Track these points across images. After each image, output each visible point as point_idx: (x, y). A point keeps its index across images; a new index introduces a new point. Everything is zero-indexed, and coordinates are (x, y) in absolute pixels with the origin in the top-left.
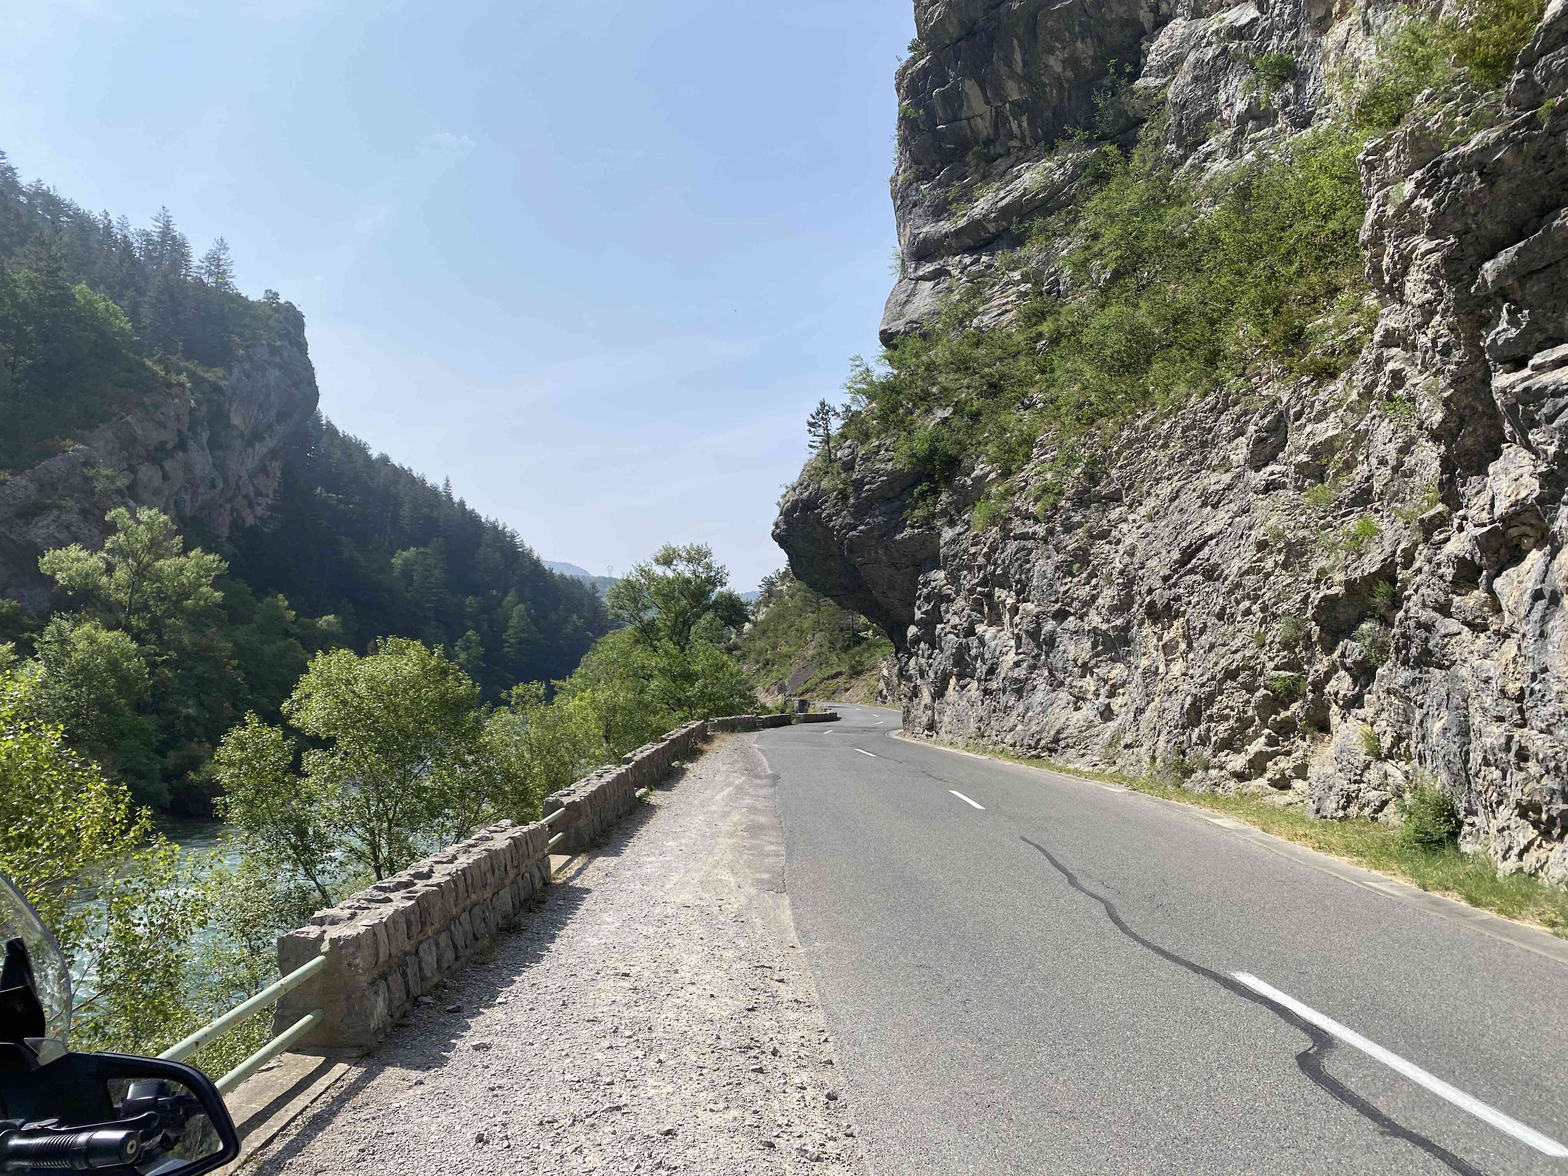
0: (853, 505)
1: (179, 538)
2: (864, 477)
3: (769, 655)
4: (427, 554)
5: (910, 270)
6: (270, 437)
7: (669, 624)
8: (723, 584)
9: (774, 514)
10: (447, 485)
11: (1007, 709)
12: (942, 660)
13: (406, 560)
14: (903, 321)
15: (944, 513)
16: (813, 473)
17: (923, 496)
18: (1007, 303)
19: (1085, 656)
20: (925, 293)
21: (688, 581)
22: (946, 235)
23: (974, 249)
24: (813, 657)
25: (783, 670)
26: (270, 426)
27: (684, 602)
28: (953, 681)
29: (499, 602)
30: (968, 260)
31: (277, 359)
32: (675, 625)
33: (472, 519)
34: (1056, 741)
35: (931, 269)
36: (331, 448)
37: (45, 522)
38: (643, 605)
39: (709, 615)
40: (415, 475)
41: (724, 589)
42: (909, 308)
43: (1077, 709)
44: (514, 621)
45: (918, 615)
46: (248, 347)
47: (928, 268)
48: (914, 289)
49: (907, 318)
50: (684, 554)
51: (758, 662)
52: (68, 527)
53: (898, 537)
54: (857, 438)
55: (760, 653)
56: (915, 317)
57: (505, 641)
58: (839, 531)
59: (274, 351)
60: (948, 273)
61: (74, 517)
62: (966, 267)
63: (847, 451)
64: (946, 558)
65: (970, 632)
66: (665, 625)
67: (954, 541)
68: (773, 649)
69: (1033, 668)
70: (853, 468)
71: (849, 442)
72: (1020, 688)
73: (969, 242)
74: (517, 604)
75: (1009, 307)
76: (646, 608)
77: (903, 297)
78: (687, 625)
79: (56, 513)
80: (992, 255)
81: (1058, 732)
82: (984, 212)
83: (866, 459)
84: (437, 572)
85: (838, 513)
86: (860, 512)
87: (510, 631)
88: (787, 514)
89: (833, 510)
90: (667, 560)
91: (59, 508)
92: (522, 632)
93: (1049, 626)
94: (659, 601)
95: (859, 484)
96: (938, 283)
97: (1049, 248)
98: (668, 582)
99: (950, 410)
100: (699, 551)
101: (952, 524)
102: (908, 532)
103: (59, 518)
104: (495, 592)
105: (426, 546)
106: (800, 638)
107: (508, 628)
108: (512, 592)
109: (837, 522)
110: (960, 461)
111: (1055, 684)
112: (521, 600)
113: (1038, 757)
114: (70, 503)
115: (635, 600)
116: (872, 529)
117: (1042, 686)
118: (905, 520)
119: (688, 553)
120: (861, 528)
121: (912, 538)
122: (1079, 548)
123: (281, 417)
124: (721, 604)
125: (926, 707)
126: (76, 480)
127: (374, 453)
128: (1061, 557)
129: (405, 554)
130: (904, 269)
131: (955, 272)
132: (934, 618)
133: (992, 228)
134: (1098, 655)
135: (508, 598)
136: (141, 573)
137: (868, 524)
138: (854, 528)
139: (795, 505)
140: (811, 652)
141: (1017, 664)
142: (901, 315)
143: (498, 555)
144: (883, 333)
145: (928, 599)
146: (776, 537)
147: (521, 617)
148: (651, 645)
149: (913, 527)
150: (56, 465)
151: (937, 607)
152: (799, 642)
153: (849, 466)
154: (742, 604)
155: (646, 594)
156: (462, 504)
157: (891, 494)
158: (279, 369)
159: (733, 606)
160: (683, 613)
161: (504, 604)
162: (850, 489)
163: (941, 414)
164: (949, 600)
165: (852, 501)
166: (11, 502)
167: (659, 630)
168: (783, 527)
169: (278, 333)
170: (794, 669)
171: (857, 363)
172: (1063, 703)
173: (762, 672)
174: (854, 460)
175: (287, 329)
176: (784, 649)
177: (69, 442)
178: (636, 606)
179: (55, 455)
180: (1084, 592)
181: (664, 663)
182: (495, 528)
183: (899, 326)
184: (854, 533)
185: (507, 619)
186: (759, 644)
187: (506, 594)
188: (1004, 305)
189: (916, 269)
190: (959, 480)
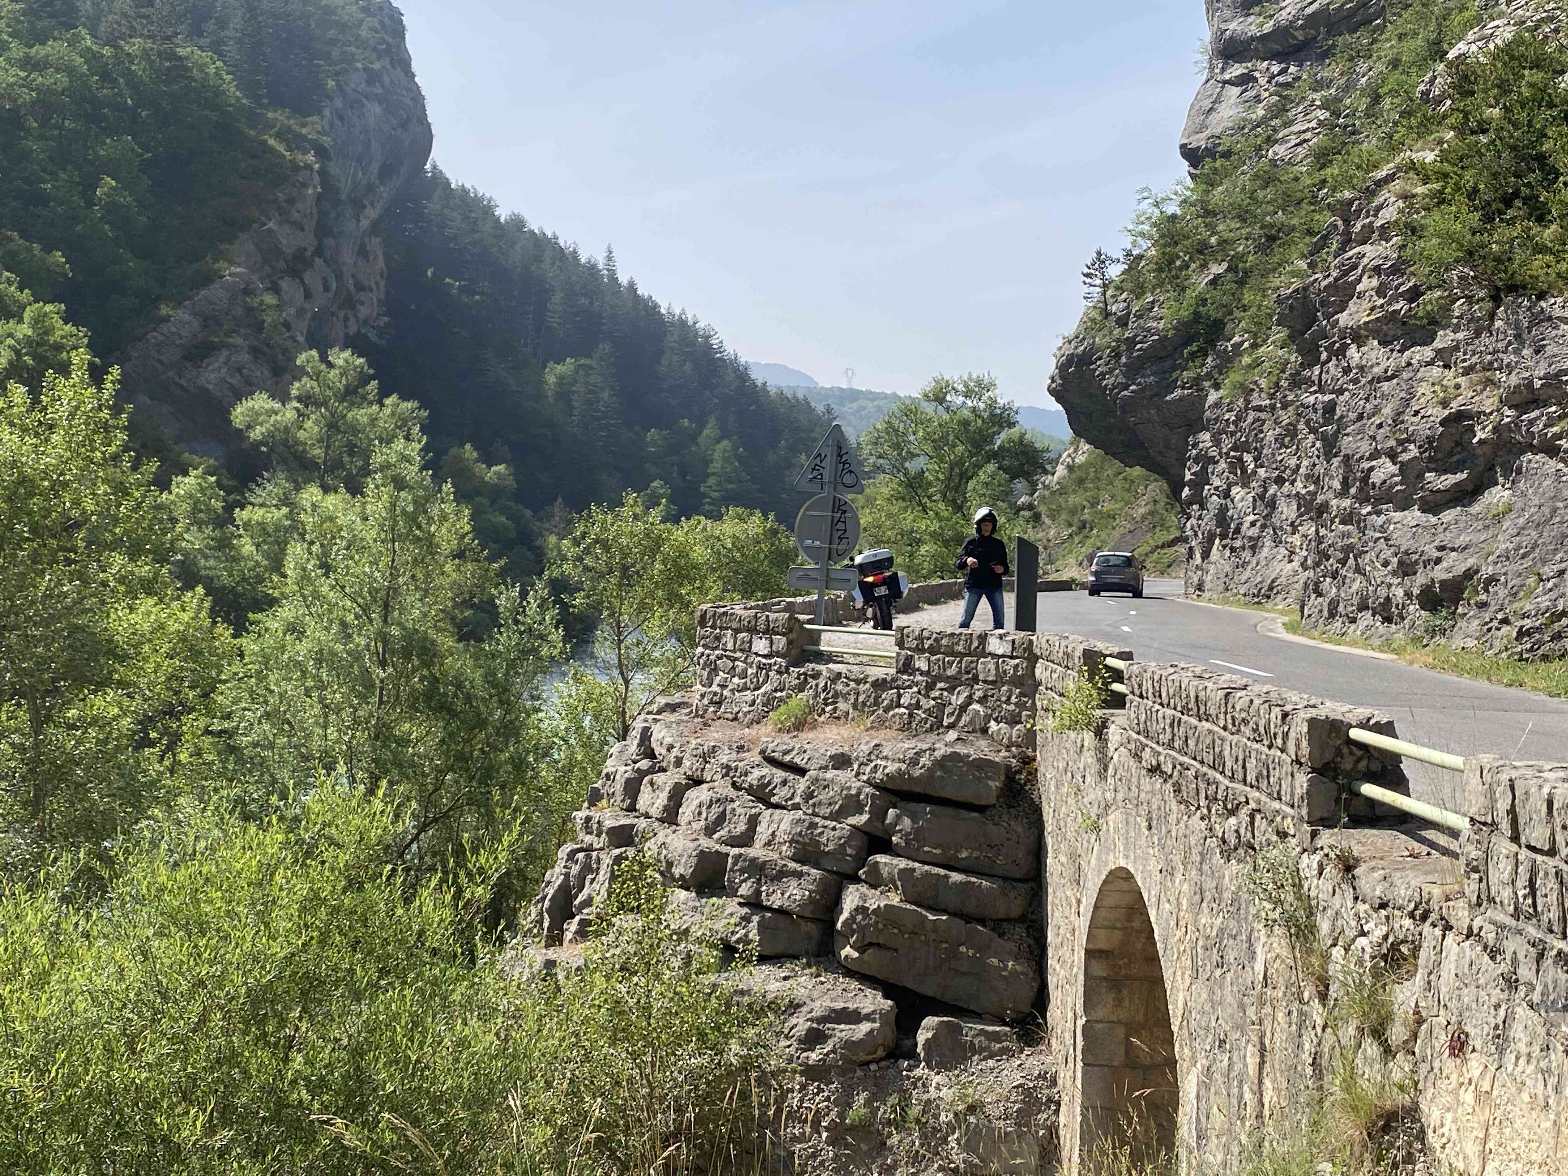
0: (1125, 365)
1: (374, 383)
2: (1136, 336)
3: (1087, 515)
4: (591, 368)
5: (1217, 71)
6: (372, 205)
7: (941, 477)
8: (1011, 425)
9: (1051, 367)
10: (609, 258)
11: (1245, 564)
12: (1208, 522)
13: (561, 378)
14: (1203, 135)
15: (1209, 376)
16: (1091, 326)
17: (1193, 356)
18: (1307, 130)
19: (1293, 515)
20: (1231, 101)
21: (965, 423)
22: (1252, 39)
23: (1282, 56)
24: (1144, 518)
25: (1103, 535)
26: (370, 188)
27: (961, 448)
28: (1217, 541)
29: (694, 437)
30: (1275, 69)
31: (378, 90)
32: (949, 479)
33: (650, 309)
34: (1271, 588)
35: (1238, 72)
36: (447, 211)
37: (216, 365)
38: (908, 452)
39: (991, 467)
40: (562, 244)
41: (1014, 432)
42: (1213, 118)
43: (1291, 561)
44: (716, 466)
45: (1188, 476)
46: (337, 74)
47: (1237, 70)
48: (1219, 94)
49: (1208, 132)
50: (960, 387)
51: (1070, 525)
52: (239, 370)
53: (1168, 398)
54: (1132, 292)
55: (1073, 512)
56: (1218, 131)
57: (705, 496)
58: (1111, 390)
59: (372, 77)
60: (1256, 80)
61: (244, 357)
62: (1273, 77)
63: (1122, 305)
64: (1208, 420)
65: (1227, 495)
66: (938, 479)
67: (1217, 405)
68: (1093, 505)
69: (1264, 527)
70: (1126, 324)
71: (1124, 296)
72: (1254, 546)
73: (1277, 47)
74: (718, 441)
75: (1308, 135)
76: (912, 455)
77: (1207, 104)
78: (965, 477)
79: (225, 353)
80: (1300, 65)
81: (1273, 581)
82: (1290, 17)
83: (1139, 317)
84: (606, 395)
85: (1111, 371)
86: (1133, 371)
87: (712, 481)
88: (1062, 368)
89: (1105, 369)
90: (939, 397)
91: (228, 346)
92: (729, 481)
93: (1273, 489)
94: (928, 448)
95: (1131, 342)
96: (1245, 91)
97: (1351, 71)
98: (940, 425)
99: (1225, 265)
100: (979, 383)
101: (1217, 386)
102: (1178, 393)
103: (229, 359)
104: (686, 422)
105: (588, 356)
106: (1129, 490)
107: (708, 476)
108: (712, 422)
109: (1109, 381)
110: (1225, 325)
111: (1277, 542)
112: (725, 434)
113: (1259, 603)
114: (238, 340)
115: (897, 447)
116: (1143, 390)
117: (1268, 543)
118: (1177, 380)
119: (966, 386)
120: (1133, 388)
121: (1182, 399)
122: (1290, 424)
123: (386, 172)
124: (1008, 450)
125: (1197, 567)
126: (238, 311)
127: (503, 213)
128: (1278, 430)
129: (559, 367)
130: (1211, 68)
131: (1263, 81)
132: (1202, 479)
133: (1300, 35)
134: (1301, 515)
135: (706, 432)
136: (333, 425)
137: (1139, 384)
138: (1126, 388)
139: (1070, 360)
140: (1142, 511)
141: (1253, 524)
142: (1203, 127)
143: (688, 367)
144: (1183, 147)
145: (1197, 460)
146: (1051, 392)
147: (726, 460)
148: (920, 504)
149: (1183, 388)
150: (215, 293)
151: (1204, 469)
152: (1127, 496)
153: (1123, 322)
154: (1036, 451)
155: (912, 438)
156: (632, 287)
157: (1163, 354)
158: (380, 103)
159: (1025, 453)
160: (960, 462)
161: (701, 440)
162: (1123, 347)
163: (1216, 269)
164: (1213, 461)
165: (1124, 360)
166: (178, 342)
167: (930, 484)
168: (1059, 381)
169: (375, 49)
170: (1117, 534)
171: (1145, 194)
172: (1280, 557)
173: (1077, 539)
174: (1129, 314)
175: (384, 41)
176: (1107, 506)
177: (222, 264)
178: (900, 454)
179: (212, 281)
180: (1293, 462)
181: (935, 526)
182: (683, 323)
183: (1200, 141)
184: (1125, 393)
185: (707, 462)
186: (1074, 500)
187: (702, 425)
188: (1304, 132)
189: (1223, 70)
190: (1221, 345)
